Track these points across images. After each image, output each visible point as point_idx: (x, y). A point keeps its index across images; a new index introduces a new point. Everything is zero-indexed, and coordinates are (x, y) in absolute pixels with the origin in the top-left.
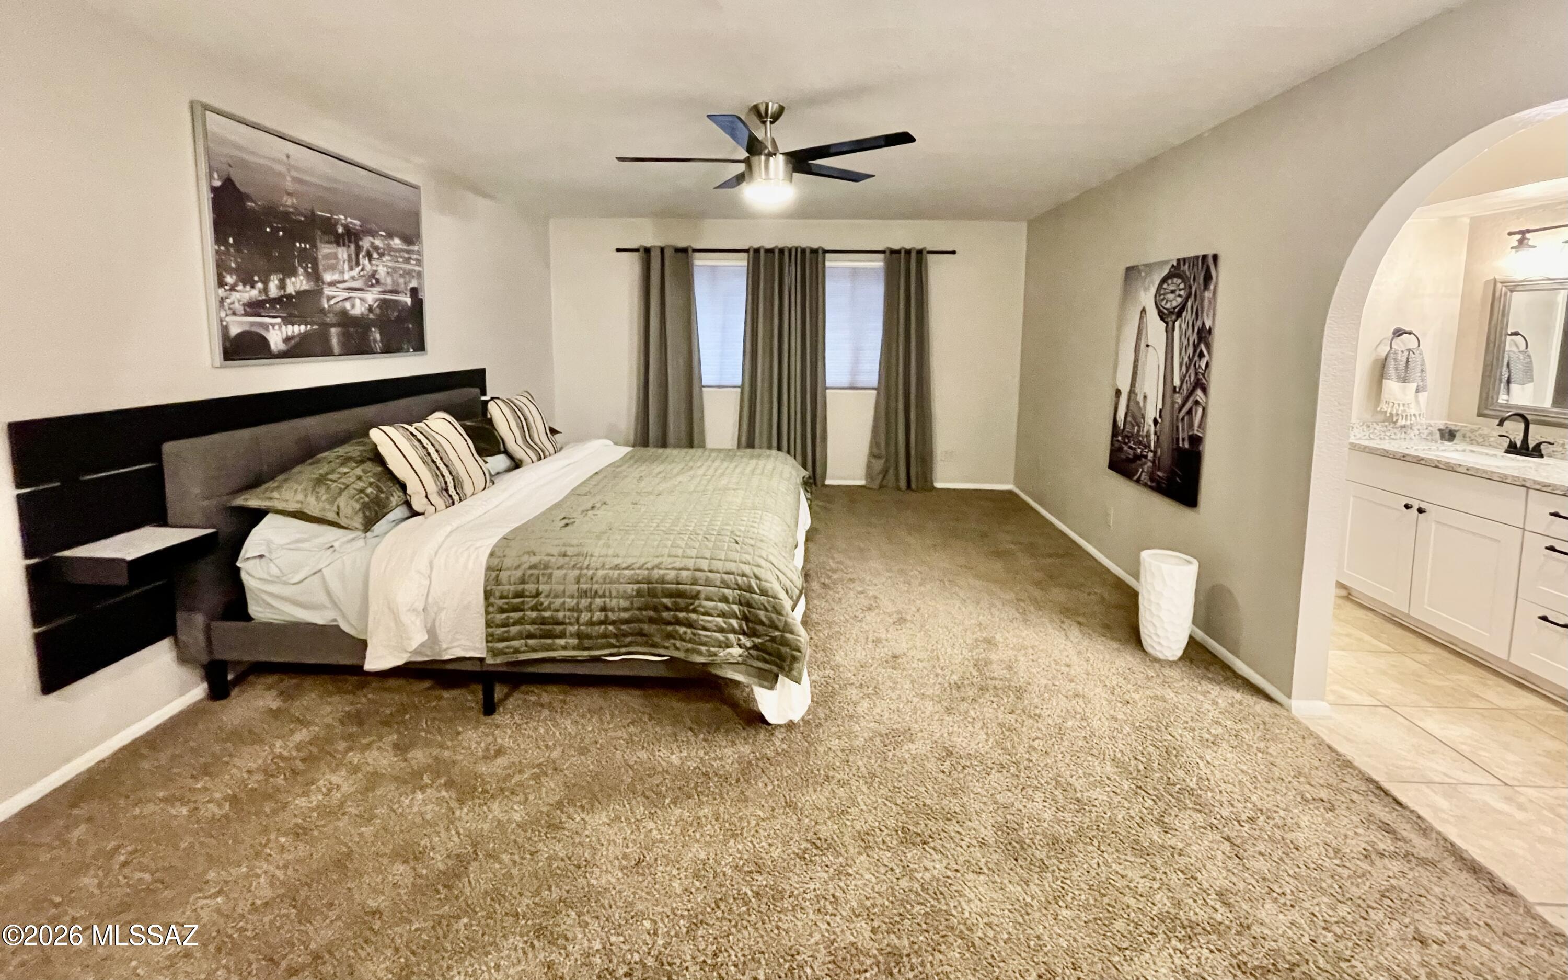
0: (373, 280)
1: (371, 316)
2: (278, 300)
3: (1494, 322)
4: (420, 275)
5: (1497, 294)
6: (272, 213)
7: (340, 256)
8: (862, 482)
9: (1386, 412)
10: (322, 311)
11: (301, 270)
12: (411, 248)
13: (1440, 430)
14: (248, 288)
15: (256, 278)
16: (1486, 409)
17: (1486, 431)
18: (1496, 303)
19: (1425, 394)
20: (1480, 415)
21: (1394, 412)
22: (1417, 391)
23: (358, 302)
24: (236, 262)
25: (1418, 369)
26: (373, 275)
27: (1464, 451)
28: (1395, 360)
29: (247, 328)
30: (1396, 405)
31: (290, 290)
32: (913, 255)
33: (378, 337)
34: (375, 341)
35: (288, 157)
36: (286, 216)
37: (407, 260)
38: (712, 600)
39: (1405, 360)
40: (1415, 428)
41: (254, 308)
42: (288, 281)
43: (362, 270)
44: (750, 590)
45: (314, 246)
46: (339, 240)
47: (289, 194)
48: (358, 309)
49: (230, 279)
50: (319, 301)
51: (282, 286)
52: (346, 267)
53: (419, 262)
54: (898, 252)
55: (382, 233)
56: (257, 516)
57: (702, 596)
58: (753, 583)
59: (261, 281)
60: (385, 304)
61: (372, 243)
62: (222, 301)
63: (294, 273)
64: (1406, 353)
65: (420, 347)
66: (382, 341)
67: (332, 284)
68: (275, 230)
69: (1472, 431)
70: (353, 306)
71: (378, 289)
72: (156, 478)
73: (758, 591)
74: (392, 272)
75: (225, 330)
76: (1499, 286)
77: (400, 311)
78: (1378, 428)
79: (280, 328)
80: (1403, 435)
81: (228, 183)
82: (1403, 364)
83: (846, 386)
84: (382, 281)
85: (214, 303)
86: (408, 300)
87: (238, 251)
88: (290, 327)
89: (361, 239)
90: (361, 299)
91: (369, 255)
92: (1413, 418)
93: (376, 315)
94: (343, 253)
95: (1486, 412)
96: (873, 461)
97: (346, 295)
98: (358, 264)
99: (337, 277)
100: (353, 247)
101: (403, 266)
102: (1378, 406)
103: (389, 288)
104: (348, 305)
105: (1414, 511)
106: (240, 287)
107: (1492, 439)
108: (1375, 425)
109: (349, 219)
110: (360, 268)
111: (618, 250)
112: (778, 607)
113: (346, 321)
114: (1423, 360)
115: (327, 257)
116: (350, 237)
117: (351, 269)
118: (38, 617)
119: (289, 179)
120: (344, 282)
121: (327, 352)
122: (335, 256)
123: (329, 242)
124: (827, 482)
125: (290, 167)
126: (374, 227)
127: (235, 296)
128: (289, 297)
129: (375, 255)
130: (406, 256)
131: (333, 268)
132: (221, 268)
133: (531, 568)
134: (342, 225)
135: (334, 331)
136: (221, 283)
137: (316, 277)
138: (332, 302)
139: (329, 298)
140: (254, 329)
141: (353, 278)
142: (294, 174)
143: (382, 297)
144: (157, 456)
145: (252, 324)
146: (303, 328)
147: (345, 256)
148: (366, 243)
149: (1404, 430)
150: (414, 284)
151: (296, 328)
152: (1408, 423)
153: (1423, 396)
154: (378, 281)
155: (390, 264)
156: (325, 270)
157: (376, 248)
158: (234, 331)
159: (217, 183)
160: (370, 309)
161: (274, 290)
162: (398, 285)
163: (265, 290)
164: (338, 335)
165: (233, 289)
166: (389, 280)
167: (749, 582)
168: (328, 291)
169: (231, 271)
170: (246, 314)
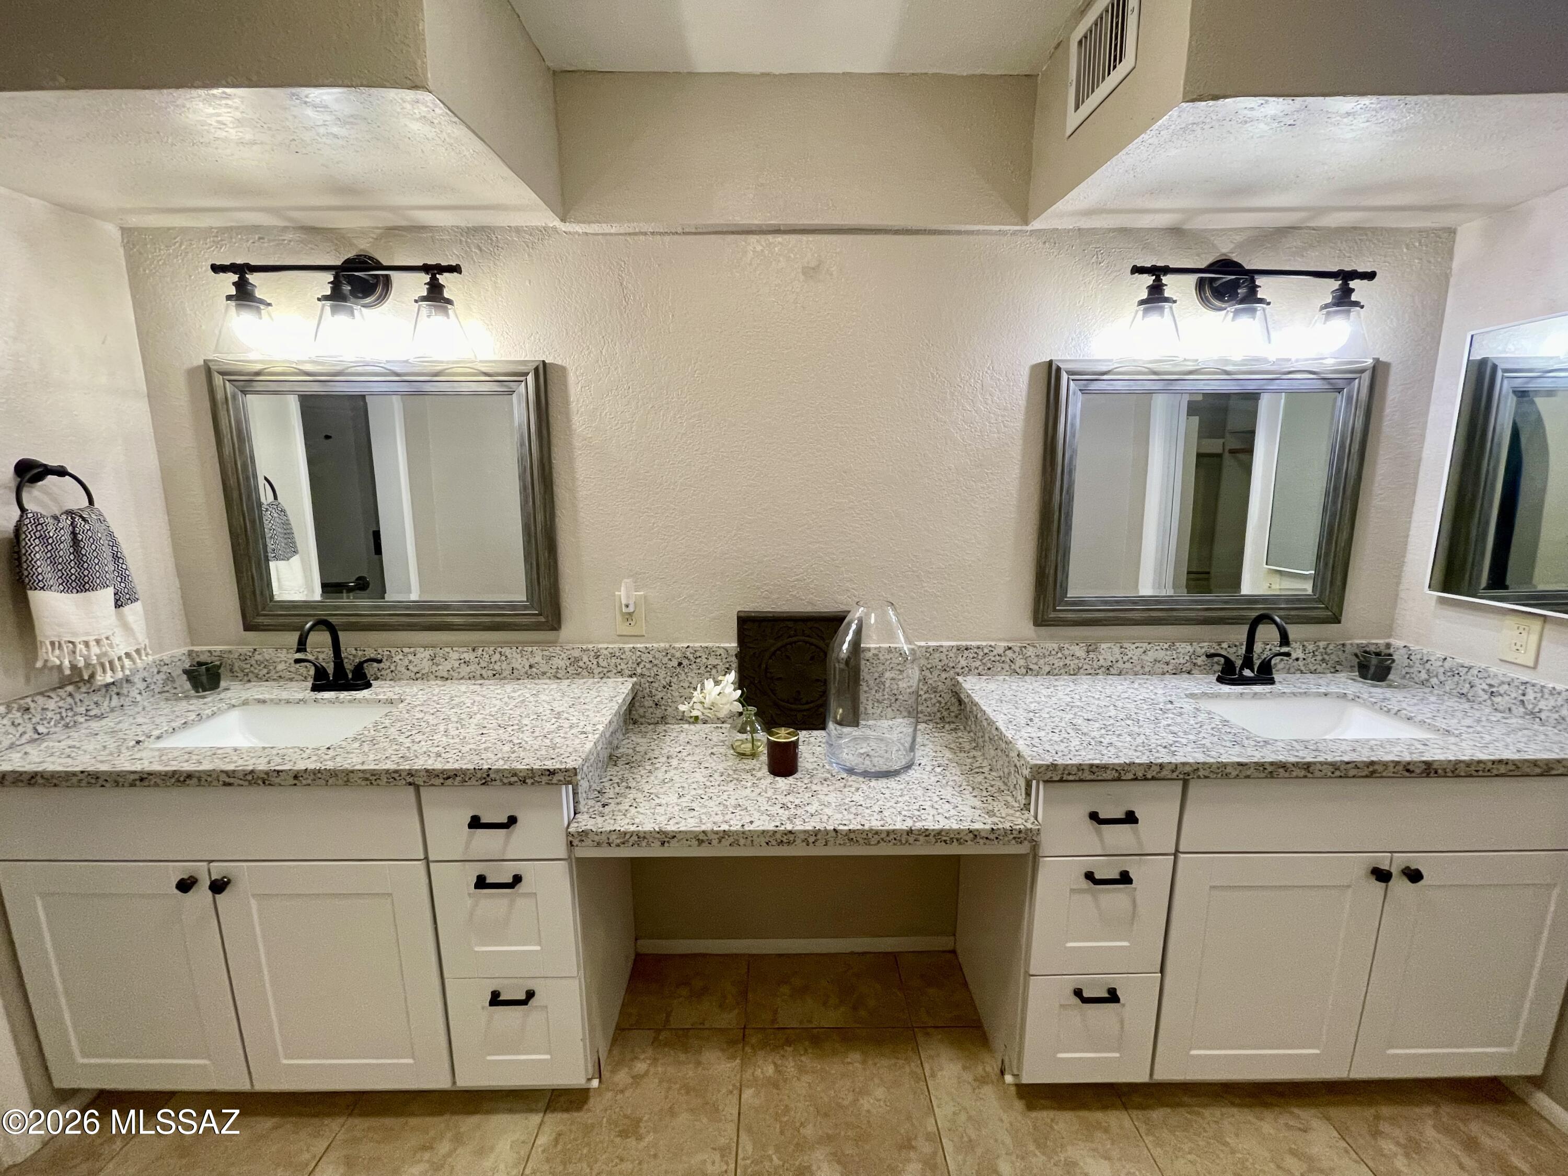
3: (227, 450)
5: (220, 396)
9: (60, 668)
13: (185, 672)
16: (258, 615)
17: (268, 653)
18: (222, 414)
19: (137, 606)
20: (248, 627)
21: (81, 663)
22: (118, 604)
25: (107, 554)
27: (245, 703)
28: (44, 539)
30: (81, 647)
39: (67, 537)
40: (136, 679)
64: (66, 522)
69: (245, 659)
76: (218, 380)
78: (51, 704)
80: (115, 702)
82: (66, 547)
92: (127, 662)
95: (260, 620)
102: (35, 659)
105: (202, 893)
107: (281, 667)
108: (40, 700)
114: (111, 534)
149: (114, 689)
152: (120, 675)
153: (133, 612)
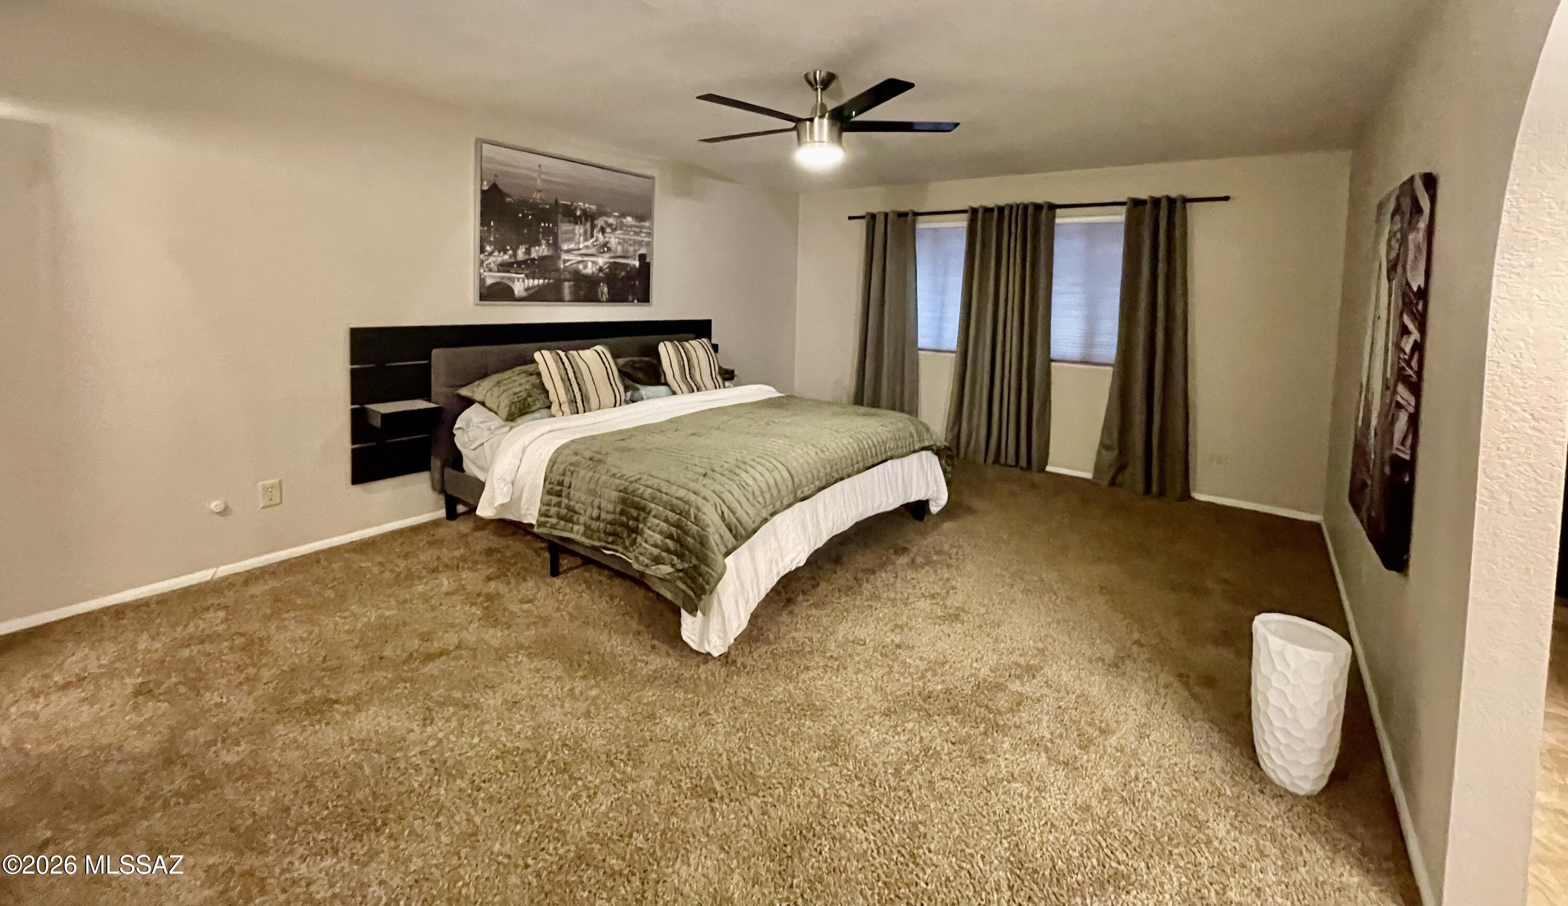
0: (605, 247)
1: (601, 274)
2: (525, 262)
4: (649, 244)
6: (524, 203)
7: (577, 232)
8: (1088, 475)
10: (558, 270)
11: (544, 242)
12: (642, 224)
14: (502, 254)
15: (508, 248)
23: (590, 264)
24: (495, 237)
26: (605, 244)
29: (499, 280)
31: (534, 255)
32: (1164, 204)
33: (606, 290)
34: (602, 293)
35: (540, 166)
36: (533, 206)
37: (636, 233)
38: (659, 519)
41: (505, 267)
42: (533, 249)
43: (597, 240)
44: (687, 515)
45: (556, 224)
46: (576, 220)
47: (539, 191)
48: (590, 269)
49: (488, 248)
50: (556, 264)
51: (528, 252)
52: (582, 239)
53: (649, 234)
54: (1143, 202)
55: (616, 214)
56: (468, 402)
57: (653, 513)
58: (692, 511)
59: (512, 249)
60: (614, 266)
61: (606, 222)
62: (482, 262)
63: (539, 245)
65: (644, 297)
66: (609, 293)
67: (569, 251)
68: (526, 216)
70: (585, 267)
71: (607, 255)
72: (426, 370)
73: (693, 520)
74: (622, 242)
75: (482, 281)
77: (627, 272)
79: (523, 281)
81: (494, 187)
83: (1078, 360)
84: (613, 249)
85: (478, 264)
86: (637, 263)
87: (497, 230)
88: (531, 281)
89: (596, 219)
90: (593, 262)
91: (603, 230)
93: (606, 274)
94: (579, 229)
96: (1104, 452)
97: (580, 259)
98: (592, 236)
99: (572, 246)
100: (588, 225)
101: (634, 238)
103: (619, 254)
104: (581, 267)
106: (496, 253)
109: (587, 205)
110: (594, 239)
111: (850, 218)
112: (704, 540)
113: (578, 278)
115: (566, 232)
116: (589, 217)
117: (586, 240)
118: (355, 439)
119: (539, 181)
120: (579, 249)
121: (559, 299)
122: (573, 231)
123: (569, 222)
124: (1049, 468)
125: (541, 173)
126: (608, 210)
127: (491, 259)
128: (533, 260)
129: (608, 230)
130: (637, 230)
131: (570, 240)
132: (483, 242)
133: (571, 464)
134: (581, 209)
135: (566, 284)
136: (482, 250)
137: (555, 246)
138: (568, 264)
139: (565, 261)
140: (504, 281)
141: (587, 247)
142: (543, 176)
143: (612, 260)
144: (429, 357)
145: (503, 278)
146: (541, 281)
147: (582, 231)
148: (600, 222)
150: (643, 251)
151: (536, 282)
154: (609, 249)
155: (621, 236)
156: (562, 242)
157: (610, 225)
158: (489, 281)
159: (485, 188)
160: (601, 269)
161: (521, 254)
162: (627, 251)
163: (515, 255)
164: (570, 287)
165: (491, 254)
166: (619, 248)
167: (689, 510)
168: (565, 256)
169: (490, 243)
170: (499, 271)
